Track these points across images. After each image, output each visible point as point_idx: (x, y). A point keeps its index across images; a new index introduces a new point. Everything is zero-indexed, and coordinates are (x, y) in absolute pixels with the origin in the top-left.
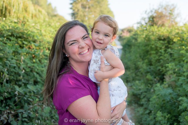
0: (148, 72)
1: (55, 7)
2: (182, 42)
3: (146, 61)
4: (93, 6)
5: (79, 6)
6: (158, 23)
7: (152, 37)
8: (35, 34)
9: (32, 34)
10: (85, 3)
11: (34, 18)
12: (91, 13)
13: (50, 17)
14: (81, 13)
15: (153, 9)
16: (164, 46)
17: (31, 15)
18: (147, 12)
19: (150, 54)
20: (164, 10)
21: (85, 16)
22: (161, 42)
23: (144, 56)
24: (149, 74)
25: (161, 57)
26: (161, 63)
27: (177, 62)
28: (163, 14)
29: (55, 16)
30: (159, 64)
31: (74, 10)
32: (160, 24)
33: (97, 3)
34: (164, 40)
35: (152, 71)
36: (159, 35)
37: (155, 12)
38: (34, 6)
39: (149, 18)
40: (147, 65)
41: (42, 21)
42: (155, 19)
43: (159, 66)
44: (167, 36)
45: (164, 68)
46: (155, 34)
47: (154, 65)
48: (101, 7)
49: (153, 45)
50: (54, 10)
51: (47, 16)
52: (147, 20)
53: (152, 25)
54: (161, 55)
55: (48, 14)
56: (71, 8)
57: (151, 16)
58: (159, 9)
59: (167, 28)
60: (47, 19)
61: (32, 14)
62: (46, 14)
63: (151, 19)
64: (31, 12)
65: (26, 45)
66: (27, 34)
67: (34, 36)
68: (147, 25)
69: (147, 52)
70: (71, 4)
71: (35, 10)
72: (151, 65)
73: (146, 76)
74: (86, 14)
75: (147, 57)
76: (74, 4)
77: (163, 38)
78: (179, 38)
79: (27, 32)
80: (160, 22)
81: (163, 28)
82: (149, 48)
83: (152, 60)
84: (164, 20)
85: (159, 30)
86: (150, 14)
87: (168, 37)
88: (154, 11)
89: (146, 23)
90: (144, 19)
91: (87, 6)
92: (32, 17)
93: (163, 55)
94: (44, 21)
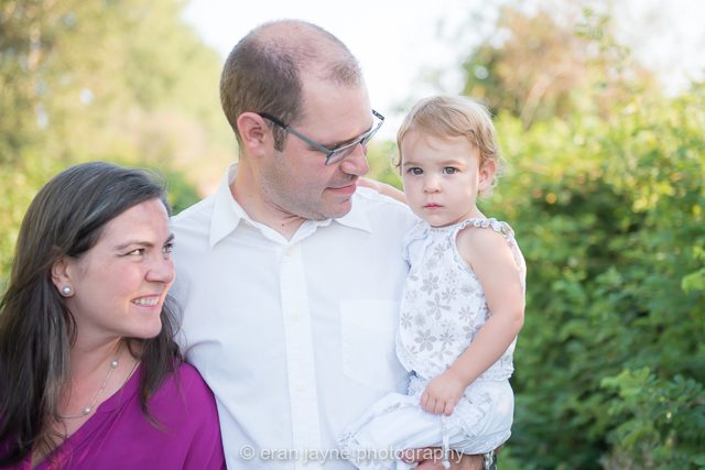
2: (690, 212)
6: (528, 94)
12: (65, 80)
16: (581, 251)
22: (559, 223)
25: (573, 327)
26: (574, 368)
27: (673, 352)
28: (551, 26)
30: (560, 375)
32: (542, 99)
34: (576, 205)
36: (535, 177)
37: (500, 23)
42: (504, 70)
43: (561, 388)
44: (595, 175)
45: (593, 402)
48: (129, 27)
54: (567, 317)
57: (478, 52)
59: (591, 122)
63: (481, 72)
77: (565, 198)
78: (667, 189)
80: (541, 85)
81: (561, 127)
84: (564, 67)
85: (535, 149)
87: (603, 187)
93: (577, 311)
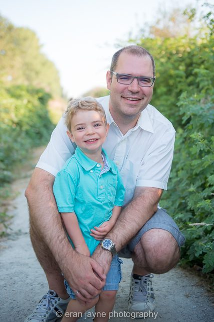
20: (171, 24)
33: (12, 46)
58: (158, 22)
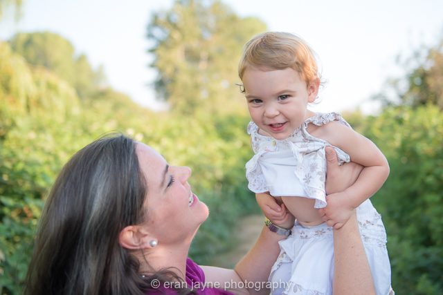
0: (420, 270)
1: (101, 68)
3: (411, 230)
4: (221, 52)
5: (177, 56)
7: (424, 148)
8: (38, 170)
9: (29, 170)
10: (194, 44)
11: (34, 111)
13: (87, 101)
14: (184, 78)
15: (423, 46)
17: (22, 101)
18: (403, 59)
19: (425, 205)
21: (197, 87)
23: (405, 211)
24: (424, 276)
29: (102, 95)
31: (161, 71)
35: (436, 264)
37: (429, 57)
38: (33, 72)
39: (411, 78)
40: (415, 245)
41: (60, 118)
46: (432, 134)
47: (439, 243)
49: (428, 174)
50: (98, 75)
51: (75, 101)
52: (404, 86)
53: (423, 103)
55: (79, 90)
56: (152, 66)
60: (76, 111)
61: (28, 99)
62: (72, 92)
63: (418, 81)
64: (23, 93)
65: (12, 208)
66: (12, 171)
67: (34, 177)
68: (404, 102)
69: (414, 196)
70: (152, 51)
71: (37, 84)
72: (428, 242)
73: (416, 283)
74: (201, 79)
75: (413, 214)
76: (161, 52)
79: (14, 166)
82: (415, 185)
83: (432, 226)
86: (414, 65)
88: (424, 53)
89: (402, 97)
90: (394, 83)
91: (204, 55)
92: (28, 107)
94: (68, 116)
